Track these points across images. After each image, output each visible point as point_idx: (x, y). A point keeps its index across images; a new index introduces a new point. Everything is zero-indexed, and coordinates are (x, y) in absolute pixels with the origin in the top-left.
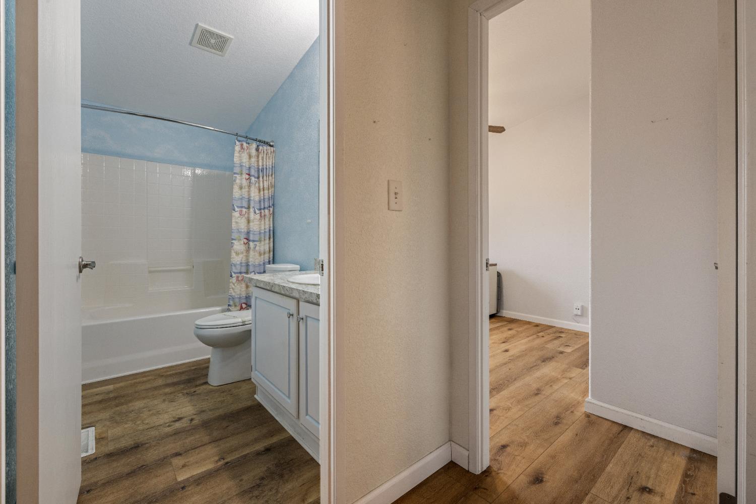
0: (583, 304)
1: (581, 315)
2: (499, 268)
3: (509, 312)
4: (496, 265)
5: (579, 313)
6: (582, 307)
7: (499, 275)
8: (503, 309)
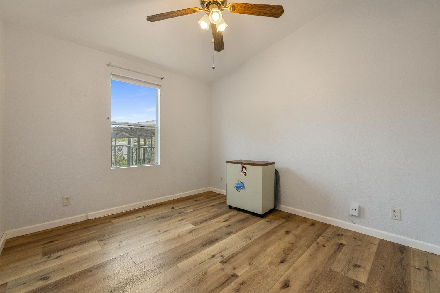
0: (360, 205)
1: (359, 216)
2: (276, 166)
3: (286, 207)
4: (273, 163)
5: (356, 213)
6: (359, 207)
7: (276, 172)
8: (280, 204)
